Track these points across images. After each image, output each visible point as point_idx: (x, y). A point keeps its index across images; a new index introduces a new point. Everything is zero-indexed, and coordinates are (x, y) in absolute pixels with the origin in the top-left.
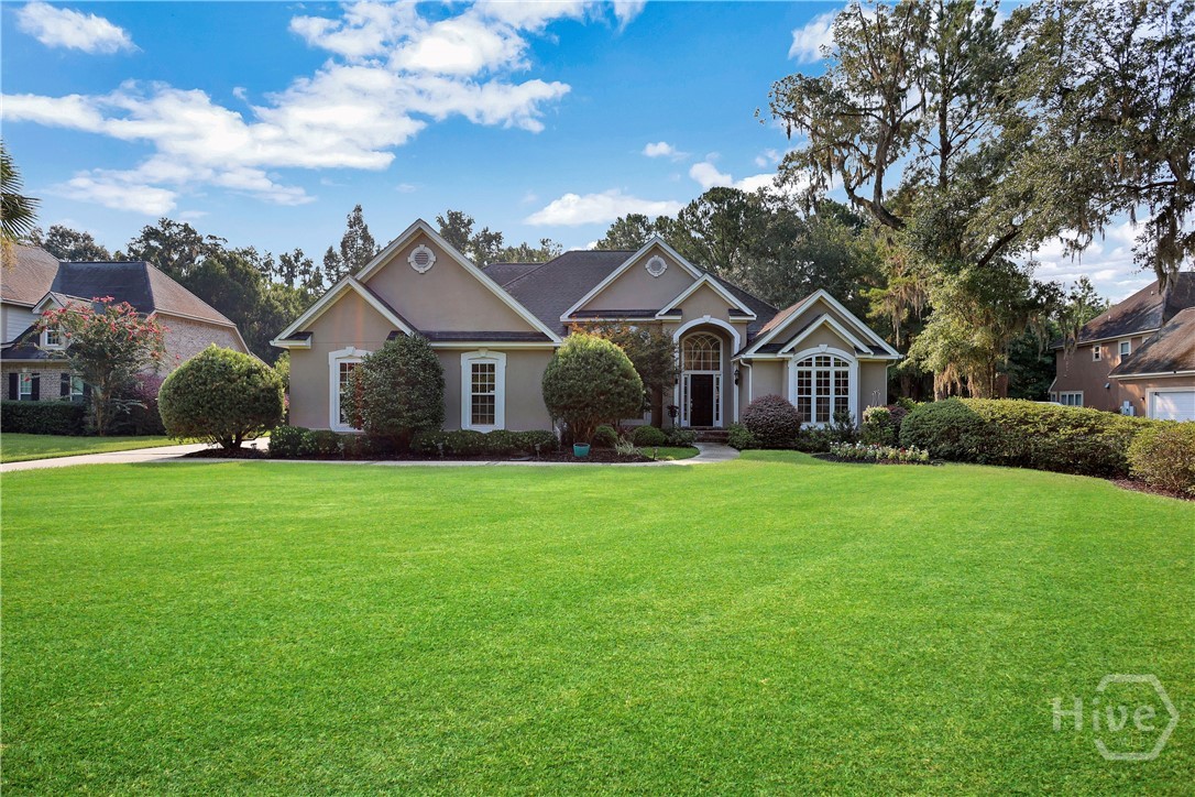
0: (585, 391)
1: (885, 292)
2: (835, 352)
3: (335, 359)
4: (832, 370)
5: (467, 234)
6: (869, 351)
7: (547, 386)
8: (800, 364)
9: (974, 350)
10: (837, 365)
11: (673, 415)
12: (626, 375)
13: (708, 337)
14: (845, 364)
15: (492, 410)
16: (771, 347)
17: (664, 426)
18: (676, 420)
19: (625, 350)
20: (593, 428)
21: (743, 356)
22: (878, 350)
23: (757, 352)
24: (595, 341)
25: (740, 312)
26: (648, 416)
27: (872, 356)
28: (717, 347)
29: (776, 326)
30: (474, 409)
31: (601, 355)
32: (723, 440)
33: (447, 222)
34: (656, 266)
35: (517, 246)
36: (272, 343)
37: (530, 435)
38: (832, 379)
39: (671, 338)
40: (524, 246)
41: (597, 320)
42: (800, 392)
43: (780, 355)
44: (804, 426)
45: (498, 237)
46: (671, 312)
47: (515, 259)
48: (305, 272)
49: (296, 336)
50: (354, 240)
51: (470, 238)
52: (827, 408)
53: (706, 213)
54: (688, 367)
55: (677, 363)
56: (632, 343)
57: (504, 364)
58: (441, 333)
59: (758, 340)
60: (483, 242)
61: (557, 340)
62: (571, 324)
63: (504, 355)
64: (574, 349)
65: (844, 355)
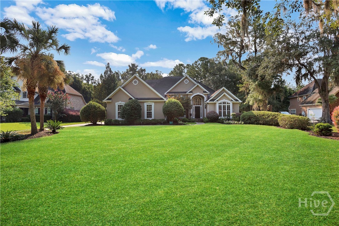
0: (172, 110)
1: (243, 85)
2: (227, 101)
3: (117, 104)
4: (226, 105)
6: (234, 100)
7: (164, 109)
8: (219, 104)
9: (260, 100)
10: (227, 104)
11: (191, 116)
12: (180, 107)
13: (199, 98)
14: (229, 104)
15: (151, 115)
16: (213, 100)
17: (189, 118)
18: (192, 117)
19: (180, 101)
20: (173, 118)
21: (206, 102)
22: (237, 100)
23: (209, 101)
24: (173, 100)
25: (206, 92)
26: (185, 116)
27: (235, 102)
28: (201, 100)
29: (214, 95)
30: (147, 115)
31: (175, 103)
32: (202, 121)
33: (131, 66)
35: (150, 73)
36: (103, 101)
37: (160, 120)
38: (226, 107)
39: (190, 98)
40: (152, 73)
41: (173, 94)
42: (219, 110)
43: (214, 102)
44: (220, 118)
45: (144, 70)
46: (190, 92)
47: (149, 76)
48: (92, 80)
49: (108, 99)
50: (107, 72)
51: (137, 70)
52: (225, 114)
53: (199, 64)
54: (194, 105)
55: (192, 104)
56: (181, 99)
57: (154, 105)
58: (140, 98)
59: (210, 98)
60: (141, 71)
61: (165, 99)
62: (167, 95)
63: (154, 103)
64: (169, 102)
65: (229, 102)
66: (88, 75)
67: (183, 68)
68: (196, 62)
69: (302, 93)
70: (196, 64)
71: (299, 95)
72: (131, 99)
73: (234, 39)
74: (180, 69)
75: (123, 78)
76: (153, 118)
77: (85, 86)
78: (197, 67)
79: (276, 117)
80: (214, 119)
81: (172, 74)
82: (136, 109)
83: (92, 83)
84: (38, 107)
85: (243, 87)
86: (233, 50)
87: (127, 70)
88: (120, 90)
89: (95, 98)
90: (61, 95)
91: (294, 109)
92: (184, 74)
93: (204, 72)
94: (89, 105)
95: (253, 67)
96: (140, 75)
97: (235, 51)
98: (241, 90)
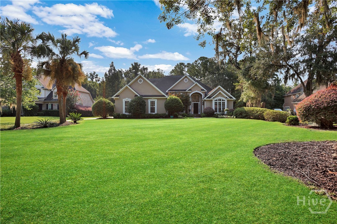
0: (173, 106)
1: (239, 84)
2: (222, 98)
3: (124, 101)
4: (222, 102)
5: (139, 68)
6: (229, 98)
7: (165, 105)
8: (215, 101)
9: (252, 97)
10: (222, 101)
11: (190, 111)
12: (180, 103)
13: (197, 95)
14: (224, 101)
15: (154, 110)
16: (209, 97)
17: (188, 113)
18: (190, 112)
19: (180, 98)
20: (174, 113)
21: (204, 99)
22: (231, 98)
23: (206, 98)
24: (174, 97)
25: (203, 90)
26: (184, 111)
27: (229, 99)
28: (199, 97)
29: (210, 93)
30: (151, 110)
31: (175, 99)
32: (200, 116)
33: (134, 65)
34: (186, 80)
35: (152, 71)
36: (112, 97)
37: (163, 114)
38: (222, 104)
39: (189, 96)
40: (154, 71)
41: (174, 92)
42: (215, 106)
43: (211, 99)
44: (215, 113)
45: (147, 69)
46: (189, 90)
47: (151, 74)
48: (96, 78)
49: (116, 96)
50: (111, 70)
51: (140, 69)
52: (221, 110)
53: (199, 63)
54: (193, 101)
55: (190, 100)
56: (181, 97)
57: (157, 101)
58: (144, 95)
59: (207, 96)
60: (143, 70)
61: (167, 97)
62: (168, 93)
63: (157, 100)
64: (170, 98)
65: (224, 99)
66: (93, 73)
67: (183, 67)
68: (196, 61)
69: (295, 92)
70: (196, 64)
71: (293, 93)
72: (136, 96)
73: (231, 41)
74: (180, 68)
75: (126, 76)
76: (156, 112)
77: (90, 84)
78: (197, 66)
79: (263, 112)
80: (210, 114)
81: (173, 72)
82: (141, 105)
83: (97, 81)
84: (51, 103)
85: (239, 85)
86: (230, 51)
87: (130, 68)
88: (127, 88)
89: (100, 95)
90: (72, 92)
91: (288, 107)
92: (184, 72)
93: (204, 71)
94: (100, 101)
95: (247, 67)
96: (142, 74)
97: (232, 52)
98: (237, 88)
